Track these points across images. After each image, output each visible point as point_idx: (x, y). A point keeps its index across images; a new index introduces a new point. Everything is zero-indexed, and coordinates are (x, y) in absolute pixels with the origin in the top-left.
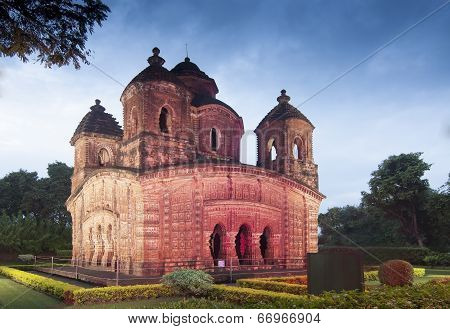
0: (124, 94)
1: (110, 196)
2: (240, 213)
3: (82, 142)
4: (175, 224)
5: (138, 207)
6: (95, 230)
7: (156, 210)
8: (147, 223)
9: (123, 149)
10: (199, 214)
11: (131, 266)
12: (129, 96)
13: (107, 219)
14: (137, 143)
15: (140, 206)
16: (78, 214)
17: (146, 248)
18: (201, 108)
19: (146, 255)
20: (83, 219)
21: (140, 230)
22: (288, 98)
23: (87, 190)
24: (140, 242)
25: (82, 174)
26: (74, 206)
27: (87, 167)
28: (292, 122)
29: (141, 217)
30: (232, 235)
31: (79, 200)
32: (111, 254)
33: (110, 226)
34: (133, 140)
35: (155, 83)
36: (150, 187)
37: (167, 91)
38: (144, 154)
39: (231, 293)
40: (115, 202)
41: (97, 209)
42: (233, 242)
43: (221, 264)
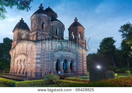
0: (31, 17)
1: (25, 49)
2: (64, 56)
3: (16, 31)
4: (45, 59)
5: (34, 53)
6: (19, 61)
7: (40, 54)
8: (37, 59)
9: (30, 34)
10: (53, 56)
11: (31, 74)
12: (33, 18)
13: (24, 57)
14: (35, 32)
15: (35, 53)
16: (13, 55)
17: (36, 67)
18: (53, 22)
19: (36, 70)
20: (15, 57)
21: (35, 61)
22: (77, 20)
23: (17, 48)
24: (34, 65)
25: (16, 42)
26: (12, 53)
27: (17, 40)
28: (79, 27)
29: (35, 57)
30: (62, 63)
31: (14, 51)
32: (24, 69)
33: (24, 60)
34: (34, 31)
35: (41, 14)
36: (38, 47)
37: (44, 17)
38: (37, 36)
39: (65, 82)
40: (27, 52)
41: (20, 54)
42: (62, 65)
43: (59, 72)
